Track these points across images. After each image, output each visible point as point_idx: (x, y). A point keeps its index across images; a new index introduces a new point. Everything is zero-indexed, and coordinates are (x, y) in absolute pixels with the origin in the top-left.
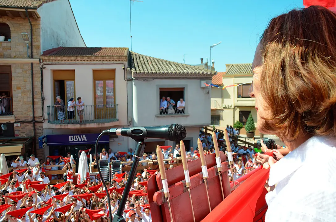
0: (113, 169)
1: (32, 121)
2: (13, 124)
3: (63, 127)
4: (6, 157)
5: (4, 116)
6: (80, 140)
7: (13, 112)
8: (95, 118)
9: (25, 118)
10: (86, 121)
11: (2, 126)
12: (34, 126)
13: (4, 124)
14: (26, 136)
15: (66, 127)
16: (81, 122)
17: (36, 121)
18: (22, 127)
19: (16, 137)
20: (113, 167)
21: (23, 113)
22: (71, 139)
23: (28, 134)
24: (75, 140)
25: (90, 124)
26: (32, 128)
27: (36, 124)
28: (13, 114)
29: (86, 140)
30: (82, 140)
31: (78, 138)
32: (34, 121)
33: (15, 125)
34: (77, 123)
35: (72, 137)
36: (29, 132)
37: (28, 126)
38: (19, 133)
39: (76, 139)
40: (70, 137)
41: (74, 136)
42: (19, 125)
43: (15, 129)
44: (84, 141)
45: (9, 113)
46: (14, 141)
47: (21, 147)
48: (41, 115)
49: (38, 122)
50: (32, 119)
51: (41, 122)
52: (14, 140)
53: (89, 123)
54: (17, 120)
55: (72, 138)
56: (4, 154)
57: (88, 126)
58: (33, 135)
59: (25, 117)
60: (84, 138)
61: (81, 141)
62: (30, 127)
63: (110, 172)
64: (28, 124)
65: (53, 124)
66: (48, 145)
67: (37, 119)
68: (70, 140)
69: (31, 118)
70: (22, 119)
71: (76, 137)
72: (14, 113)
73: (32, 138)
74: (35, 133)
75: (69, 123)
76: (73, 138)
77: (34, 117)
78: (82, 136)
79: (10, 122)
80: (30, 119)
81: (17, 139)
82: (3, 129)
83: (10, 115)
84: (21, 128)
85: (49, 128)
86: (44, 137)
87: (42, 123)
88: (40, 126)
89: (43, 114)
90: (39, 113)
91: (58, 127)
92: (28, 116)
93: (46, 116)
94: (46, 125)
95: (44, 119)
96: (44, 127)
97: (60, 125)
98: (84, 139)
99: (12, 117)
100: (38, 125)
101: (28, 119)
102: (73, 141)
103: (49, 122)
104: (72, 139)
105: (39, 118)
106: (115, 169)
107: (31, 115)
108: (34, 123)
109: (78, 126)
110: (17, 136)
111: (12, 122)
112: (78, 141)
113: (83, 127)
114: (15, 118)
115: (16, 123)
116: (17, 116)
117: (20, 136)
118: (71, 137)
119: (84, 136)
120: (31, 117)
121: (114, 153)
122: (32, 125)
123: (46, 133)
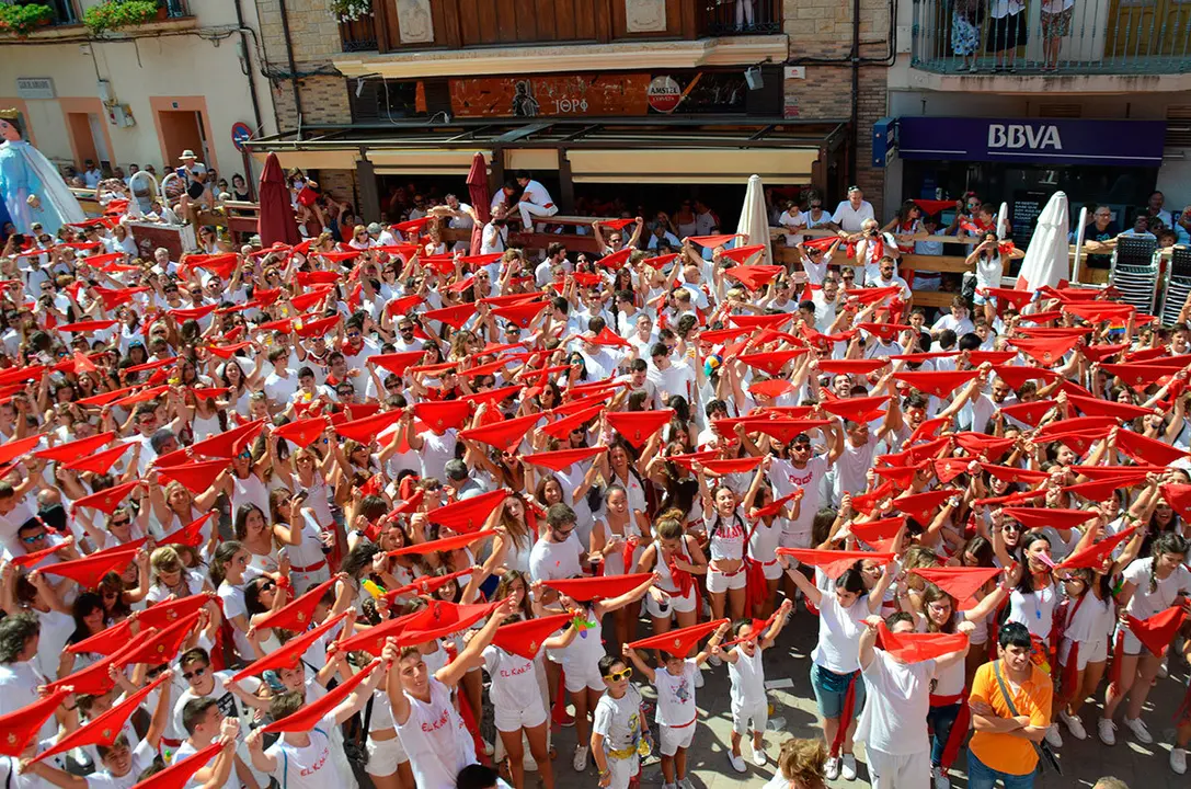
0: (1176, 280)
1: (848, 60)
2: (780, 68)
3: (972, 86)
4: (766, 187)
5: (753, 38)
6: (1033, 145)
7: (782, 21)
8: (1108, 52)
9: (823, 47)
10: (1074, 63)
11: (748, 74)
12: (855, 80)
13: (755, 67)
14: (821, 116)
15: (986, 87)
16: (1049, 70)
17: (863, 60)
18: (810, 81)
19: (789, 119)
20: (1172, 274)
21: (817, 30)
22: (997, 139)
23: (830, 109)
24: (1011, 145)
25: (1091, 77)
26: (848, 88)
27: (863, 71)
28: (780, 32)
29: (1058, 146)
30: (1042, 147)
31: (1024, 134)
32: (857, 61)
33: (789, 72)
34: (1032, 71)
35: (1002, 128)
36: (836, 102)
37: (833, 76)
38: (801, 103)
39: (1016, 140)
40: (993, 128)
41: (1012, 128)
42: (800, 71)
43: (787, 88)
44: (1050, 148)
45: (767, 26)
46: (784, 132)
47: (813, 154)
48: (884, 35)
49: (869, 63)
50: (848, 51)
51: (883, 64)
52: (782, 128)
53: (1087, 74)
54: (794, 52)
55: (1000, 134)
56: (760, 175)
57: (1081, 86)
58: (848, 112)
59: (824, 42)
60: (1051, 138)
61: (1038, 150)
62: (840, 80)
63: (1160, 292)
64: (832, 71)
65: (933, 71)
66: (901, 155)
67: (865, 53)
68: (991, 143)
69: (845, 47)
70: (814, 51)
71: (1017, 131)
72: (787, 26)
73: (845, 124)
74: (855, 109)
75: (999, 71)
76: (1006, 133)
77: (857, 43)
78: (1043, 128)
79: (769, 60)
80: (841, 52)
81: (792, 126)
82: (752, 84)
83: (772, 34)
84: (809, 85)
85: (910, 90)
86: (890, 126)
87: (887, 66)
88: (874, 81)
89: (893, 33)
90: (875, 29)
91: (953, 84)
92: (836, 37)
93: (904, 40)
94: (900, 76)
95: (893, 53)
96: (890, 84)
97: (963, 78)
98: (1050, 142)
99: (777, 41)
100: (869, 75)
101: (834, 51)
102: (1005, 148)
103: (915, 63)
104: (1002, 138)
105: (876, 46)
106: (1184, 282)
107: (848, 36)
108: (856, 67)
109: (1035, 85)
110: (792, 114)
111: (777, 60)
112: (1026, 147)
113: (1057, 88)
114: (789, 44)
115: (791, 65)
116: (795, 38)
117: (802, 116)
118: (998, 130)
119: (1053, 130)
120: (845, 43)
121: (1174, 213)
122: (848, 73)
123: (897, 108)
